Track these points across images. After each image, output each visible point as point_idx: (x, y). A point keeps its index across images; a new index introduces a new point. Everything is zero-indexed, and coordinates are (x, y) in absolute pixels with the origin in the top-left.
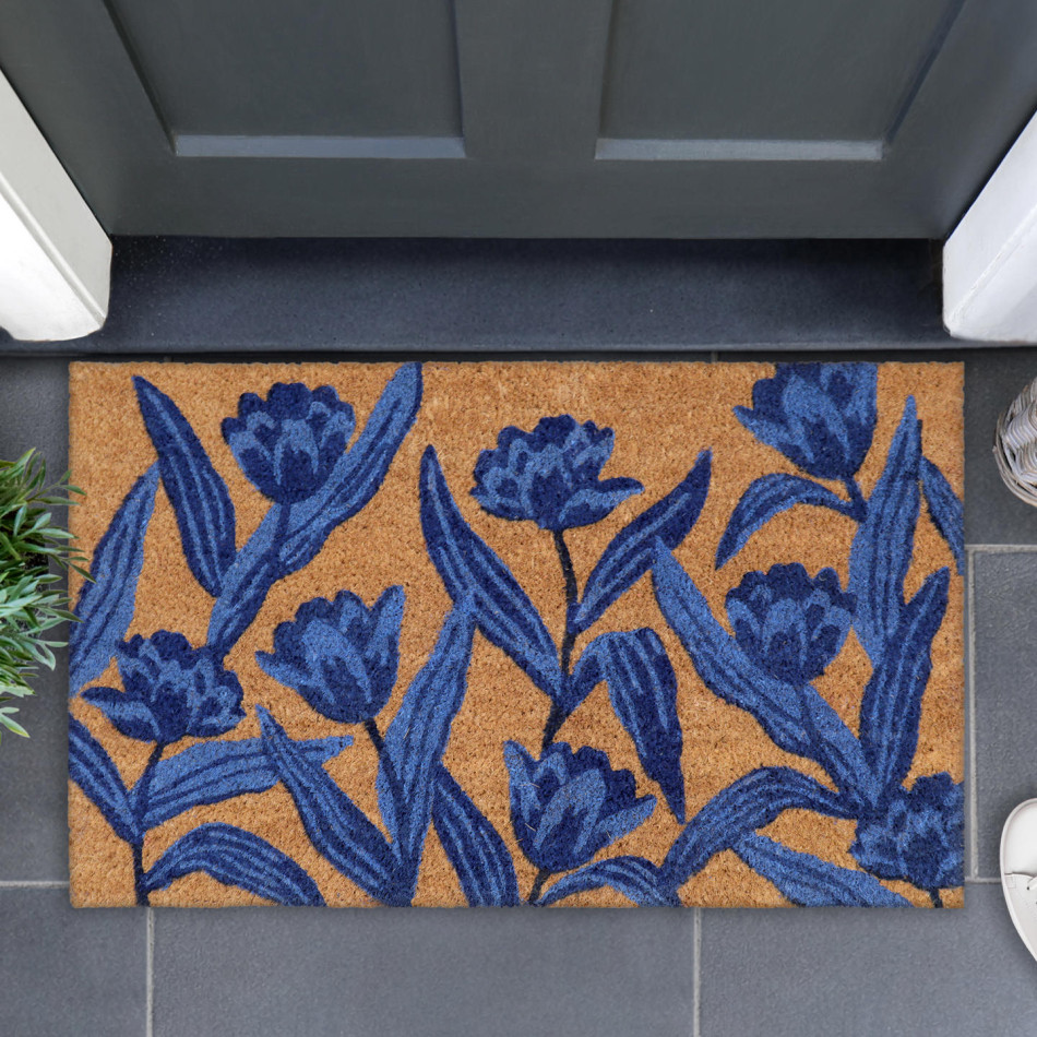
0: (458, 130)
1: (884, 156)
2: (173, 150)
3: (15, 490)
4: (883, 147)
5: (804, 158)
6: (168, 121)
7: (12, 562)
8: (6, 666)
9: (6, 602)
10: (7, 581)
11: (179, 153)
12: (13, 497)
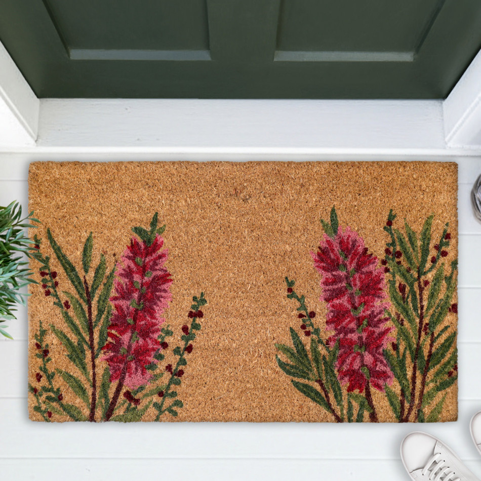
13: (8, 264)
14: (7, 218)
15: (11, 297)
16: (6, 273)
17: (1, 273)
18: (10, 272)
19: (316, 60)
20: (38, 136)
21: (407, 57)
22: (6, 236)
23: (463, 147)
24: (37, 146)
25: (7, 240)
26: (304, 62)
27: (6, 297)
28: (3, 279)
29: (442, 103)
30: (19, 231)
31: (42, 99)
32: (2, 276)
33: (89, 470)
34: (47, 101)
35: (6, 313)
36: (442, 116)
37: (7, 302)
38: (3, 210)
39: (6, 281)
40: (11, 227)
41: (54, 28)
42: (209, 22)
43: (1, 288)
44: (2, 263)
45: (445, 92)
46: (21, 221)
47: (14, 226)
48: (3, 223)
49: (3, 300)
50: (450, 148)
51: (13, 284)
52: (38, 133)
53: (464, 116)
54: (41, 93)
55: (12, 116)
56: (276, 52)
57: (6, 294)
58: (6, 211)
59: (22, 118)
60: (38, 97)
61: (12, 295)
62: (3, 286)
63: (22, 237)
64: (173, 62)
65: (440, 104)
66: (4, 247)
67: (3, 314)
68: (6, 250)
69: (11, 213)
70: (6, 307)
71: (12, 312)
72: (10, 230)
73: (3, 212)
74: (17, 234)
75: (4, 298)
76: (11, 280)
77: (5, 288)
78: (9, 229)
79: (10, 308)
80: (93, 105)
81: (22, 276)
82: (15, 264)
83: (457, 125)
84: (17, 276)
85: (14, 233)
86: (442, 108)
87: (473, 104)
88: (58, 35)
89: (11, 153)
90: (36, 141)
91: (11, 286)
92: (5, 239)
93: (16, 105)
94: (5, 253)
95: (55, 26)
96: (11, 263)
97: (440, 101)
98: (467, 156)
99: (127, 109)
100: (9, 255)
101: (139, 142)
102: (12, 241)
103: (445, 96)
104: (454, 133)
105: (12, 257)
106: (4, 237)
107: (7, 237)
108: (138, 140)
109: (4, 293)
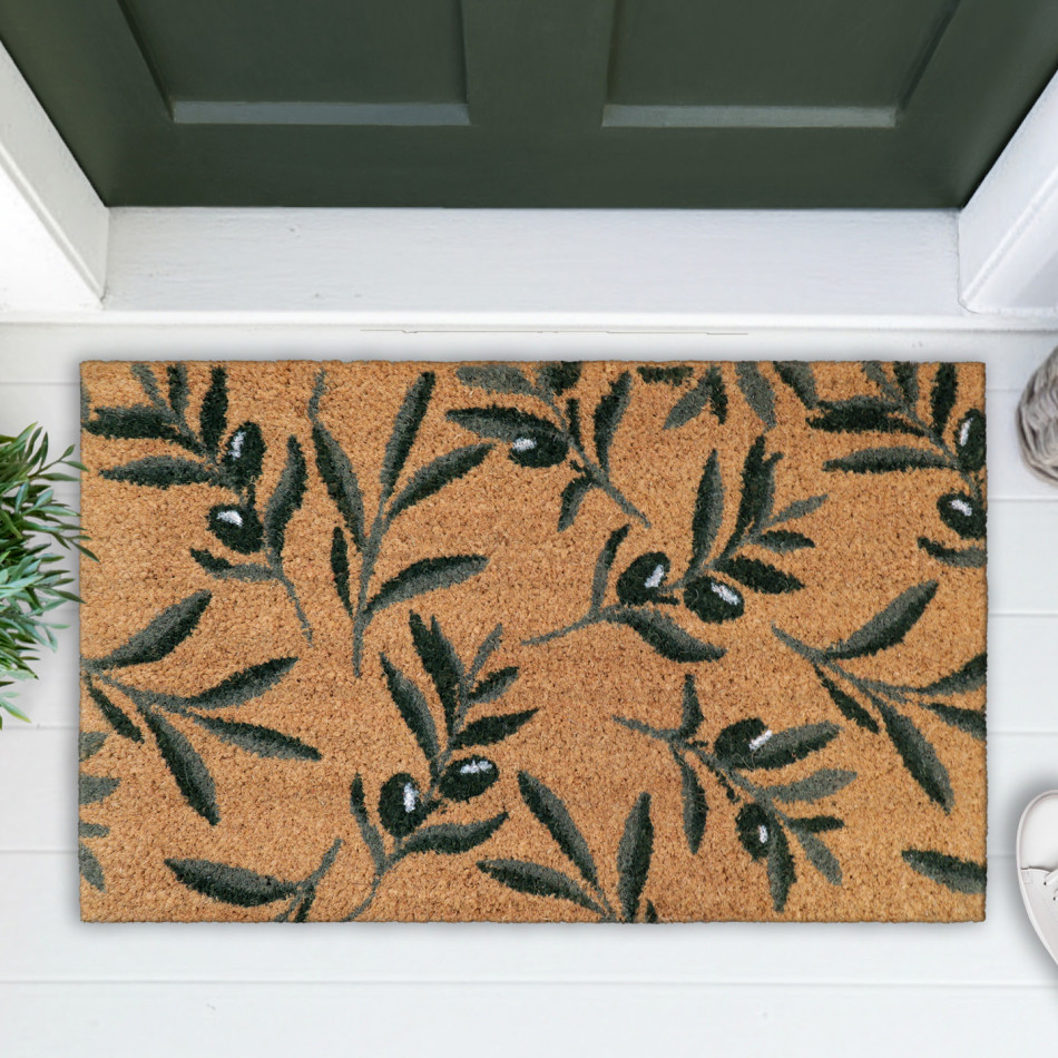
0: (463, 96)
1: (897, 123)
2: (171, 116)
3: (17, 466)
4: (897, 113)
5: (816, 125)
6: (166, 88)
7: (13, 541)
8: (7, 649)
9: (7, 582)
10: (9, 560)
11: (177, 120)
12: (14, 474)
13: (20, 559)
14: (17, 462)
15: (26, 631)
16: (14, 580)
17: (6, 578)
18: (24, 576)
19: (690, 124)
20: (106, 288)
21: (882, 118)
22: (14, 499)
23: (999, 313)
24: (104, 309)
25: (17, 507)
26: (665, 130)
27: (16, 631)
28: (8, 593)
29: (955, 217)
30: (42, 488)
31: (114, 209)
32: (8, 586)
33: (213, 1008)
34: (125, 212)
35: (14, 666)
36: (956, 245)
37: (19, 643)
38: (9, 443)
39: (15, 597)
40: (27, 480)
41: (140, 55)
42: (466, 42)
43: (5, 611)
44: (8, 557)
45: (962, 193)
46: (47, 468)
47: (31, 477)
48: (10, 472)
49: (9, 636)
50: (973, 312)
51: (31, 604)
52: (106, 282)
53: (1002, 245)
54: (114, 195)
55: (52, 245)
56: (608, 107)
57: (15, 624)
58: (15, 445)
59: (71, 247)
60: (106, 204)
61: (29, 627)
62: (9, 608)
63: (49, 503)
64: (389, 128)
65: (950, 219)
66: (11, 523)
67: (8, 667)
68: (14, 529)
69: (26, 450)
70: (15, 653)
71: (28, 663)
72: (23, 488)
73: (9, 448)
74: (38, 495)
75: (11, 634)
76: (27, 595)
77: (12, 612)
78: (21, 485)
79: (23, 654)
80: (221, 221)
81: (49, 585)
82: (34, 561)
83: (987, 265)
84: (39, 587)
85: (33, 494)
86: (957, 227)
87: (1020, 220)
88: (148, 71)
89: (48, 326)
90: (102, 299)
91: (25, 607)
92: (14, 506)
93: (59, 222)
94: (12, 536)
95: (142, 51)
96: (27, 559)
97: (951, 213)
98: (1009, 331)
99: (292, 230)
100: (22, 541)
101: (318, 301)
102: (29, 511)
103: (962, 203)
104: (981, 283)
105: (29, 545)
106: (11, 501)
107: (18, 503)
108: (317, 296)
109: (11, 622)
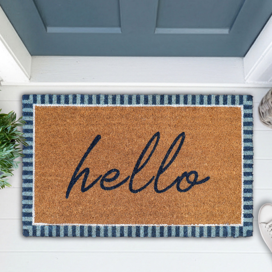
0: (120, 26)
1: (229, 33)
3: (8, 121)
5: (209, 33)
7: (8, 140)
8: (6, 168)
9: (6, 151)
10: (6, 145)
11: (48, 32)
13: (9, 145)
14: (8, 120)
15: (11, 163)
16: (8, 150)
17: (6, 150)
18: (10, 149)
20: (31, 77)
23: (254, 83)
24: (30, 82)
28: (6, 154)
29: (243, 59)
30: (14, 127)
31: (33, 56)
32: (6, 152)
33: (57, 258)
34: (35, 57)
35: (8, 172)
36: (243, 66)
37: (9, 166)
39: (8, 155)
40: (11, 125)
43: (5, 158)
44: (6, 144)
46: (16, 122)
48: (7, 123)
50: (247, 83)
52: (31, 75)
53: (255, 65)
54: (33, 53)
55: (17, 65)
56: (156, 29)
57: (8, 161)
58: (8, 116)
59: (22, 66)
61: (11, 162)
63: (16, 131)
65: (242, 59)
66: (7, 136)
67: (6, 172)
69: (11, 117)
70: (8, 169)
71: (11, 171)
72: (10, 127)
73: (6, 117)
74: (14, 129)
75: (7, 164)
76: (11, 154)
79: (10, 169)
80: (59, 60)
81: (16, 151)
82: (13, 145)
83: (251, 71)
85: (12, 129)
86: (243, 61)
87: (259, 59)
89: (16, 86)
90: (30, 79)
93: (19, 60)
97: (242, 58)
98: (256, 87)
99: (77, 62)
101: (84, 80)
102: (11, 133)
103: (244, 56)
104: (250, 75)
107: (9, 131)
108: (83, 78)
109: (7, 161)
